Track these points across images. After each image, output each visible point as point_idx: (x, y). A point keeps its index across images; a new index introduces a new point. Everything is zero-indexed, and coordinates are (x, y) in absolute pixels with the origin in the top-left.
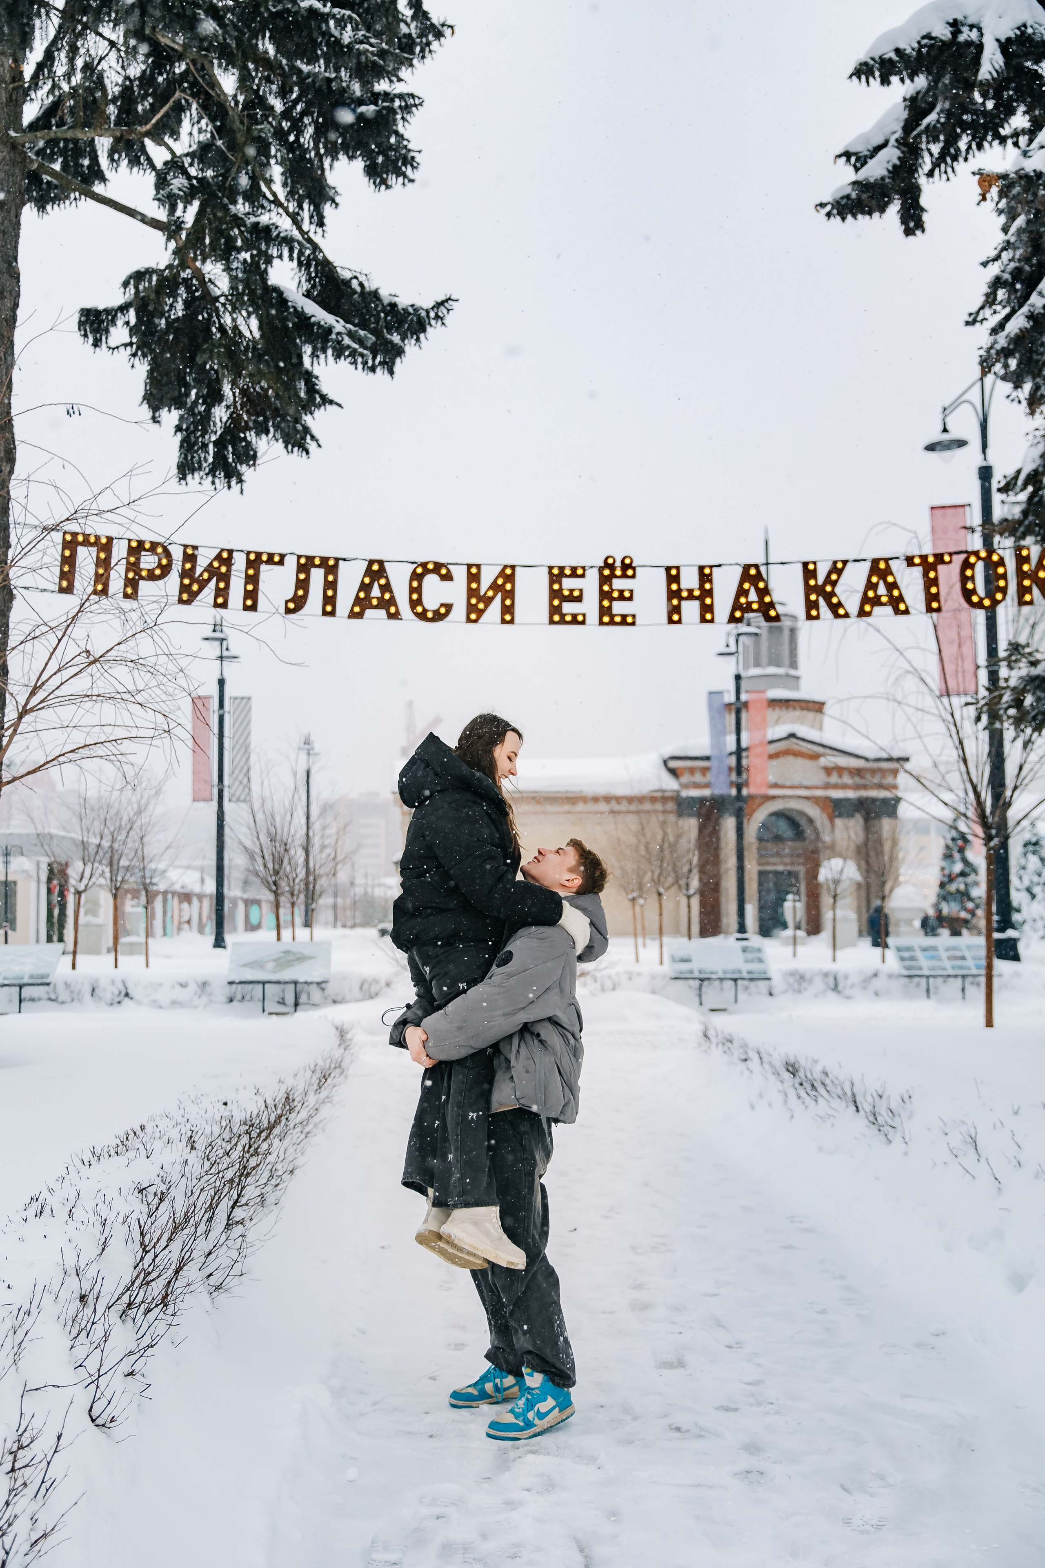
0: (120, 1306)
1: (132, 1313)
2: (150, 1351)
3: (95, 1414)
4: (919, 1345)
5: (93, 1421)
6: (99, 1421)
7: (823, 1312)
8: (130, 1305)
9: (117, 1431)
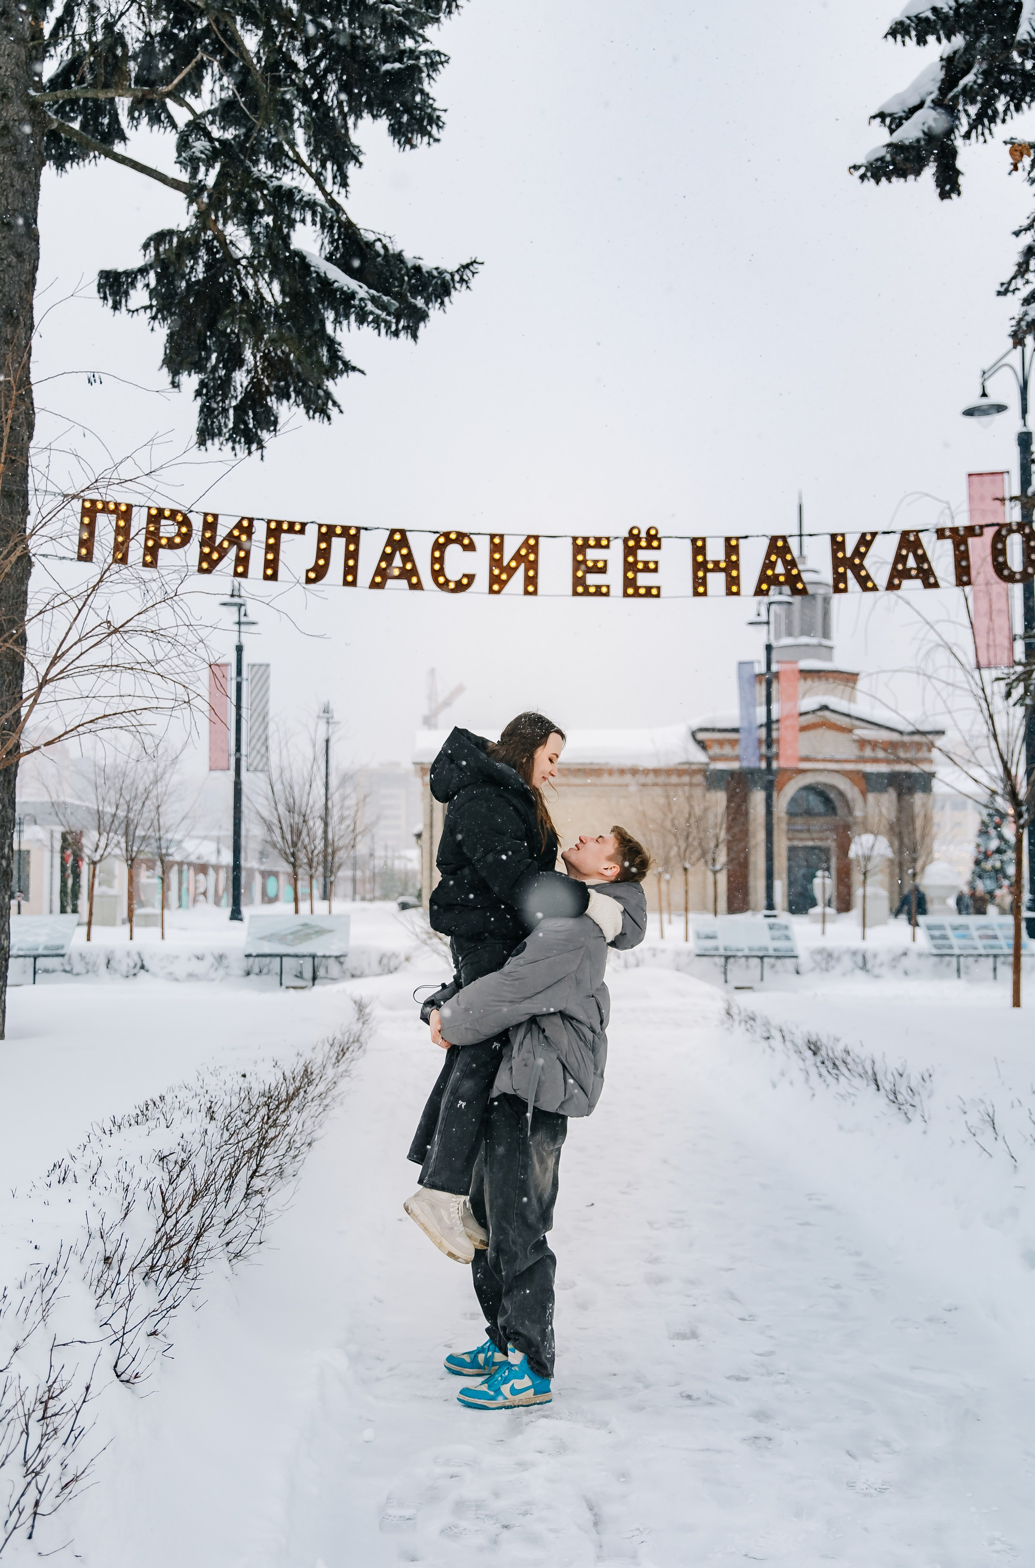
0: (143, 1269)
1: (154, 1275)
2: (173, 1312)
3: (120, 1369)
4: (930, 1320)
5: (118, 1376)
6: (124, 1377)
7: (837, 1287)
8: (152, 1267)
9: (141, 1386)
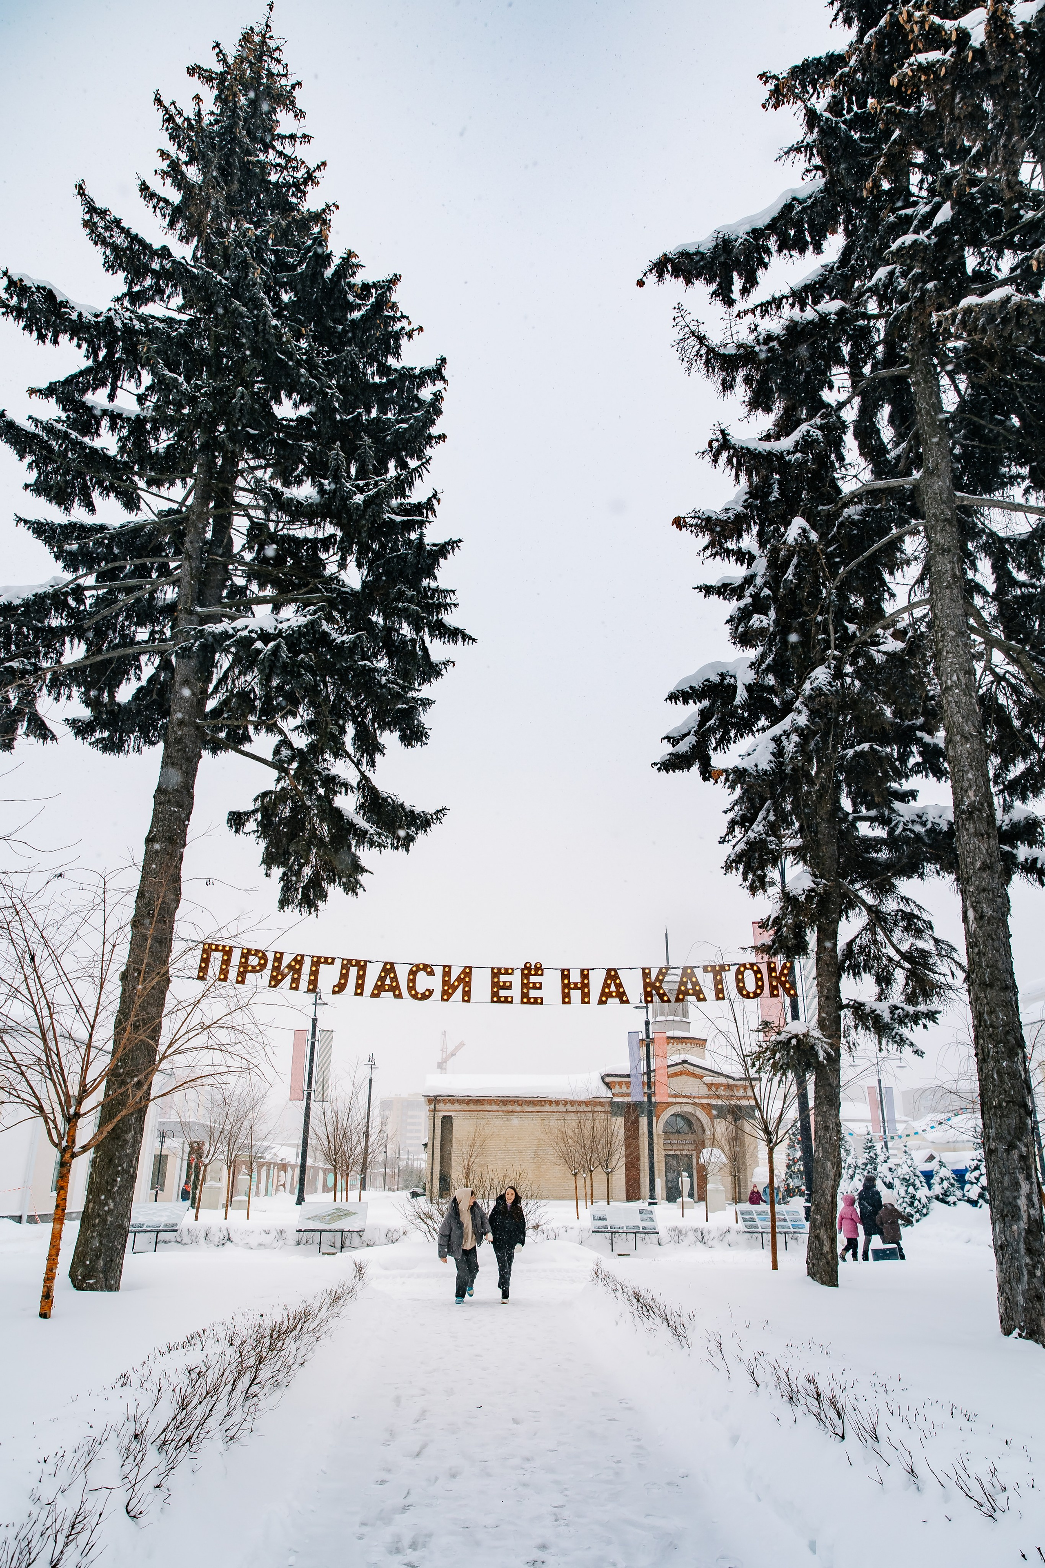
0: (159, 1443)
1: (166, 1448)
2: (172, 1471)
3: (130, 1508)
4: (669, 1484)
5: (128, 1513)
6: (132, 1514)
7: (619, 1462)
8: (164, 1443)
9: (142, 1520)
